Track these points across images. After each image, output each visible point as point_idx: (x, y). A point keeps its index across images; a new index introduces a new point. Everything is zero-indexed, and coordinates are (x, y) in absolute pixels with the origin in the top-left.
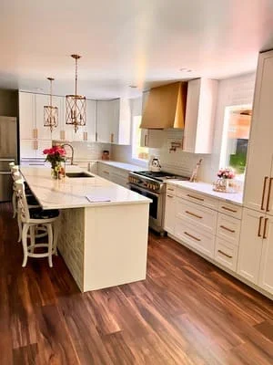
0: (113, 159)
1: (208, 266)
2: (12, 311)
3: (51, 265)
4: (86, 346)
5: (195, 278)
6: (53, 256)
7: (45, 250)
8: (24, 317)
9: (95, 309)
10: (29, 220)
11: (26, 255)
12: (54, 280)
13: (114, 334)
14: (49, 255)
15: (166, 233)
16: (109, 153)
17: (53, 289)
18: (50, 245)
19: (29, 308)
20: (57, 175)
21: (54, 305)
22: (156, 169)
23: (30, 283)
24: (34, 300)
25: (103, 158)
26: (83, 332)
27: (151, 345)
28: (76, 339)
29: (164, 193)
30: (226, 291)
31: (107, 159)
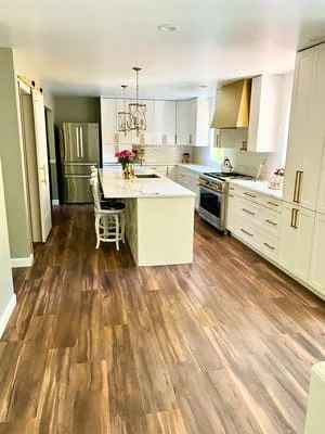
0: (194, 162)
1: (256, 258)
2: (84, 272)
3: (118, 248)
4: (130, 294)
5: (238, 265)
6: (120, 242)
7: (114, 237)
8: (92, 276)
9: (143, 276)
10: (100, 211)
11: (99, 239)
12: (118, 258)
13: (153, 291)
14: (116, 240)
15: (229, 232)
16: (190, 156)
17: (115, 263)
18: (117, 234)
19: (96, 272)
20: (126, 175)
21: (114, 273)
22: (227, 170)
23: (100, 258)
24: (100, 268)
25: (183, 162)
26: (131, 288)
27: (178, 299)
28: (124, 291)
29: (226, 193)
30: (262, 276)
31: (187, 162)
